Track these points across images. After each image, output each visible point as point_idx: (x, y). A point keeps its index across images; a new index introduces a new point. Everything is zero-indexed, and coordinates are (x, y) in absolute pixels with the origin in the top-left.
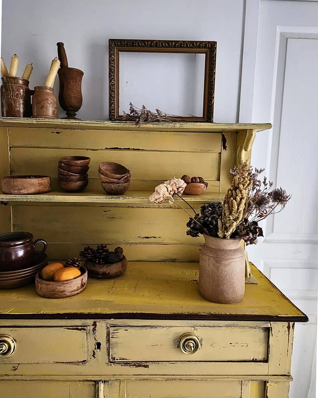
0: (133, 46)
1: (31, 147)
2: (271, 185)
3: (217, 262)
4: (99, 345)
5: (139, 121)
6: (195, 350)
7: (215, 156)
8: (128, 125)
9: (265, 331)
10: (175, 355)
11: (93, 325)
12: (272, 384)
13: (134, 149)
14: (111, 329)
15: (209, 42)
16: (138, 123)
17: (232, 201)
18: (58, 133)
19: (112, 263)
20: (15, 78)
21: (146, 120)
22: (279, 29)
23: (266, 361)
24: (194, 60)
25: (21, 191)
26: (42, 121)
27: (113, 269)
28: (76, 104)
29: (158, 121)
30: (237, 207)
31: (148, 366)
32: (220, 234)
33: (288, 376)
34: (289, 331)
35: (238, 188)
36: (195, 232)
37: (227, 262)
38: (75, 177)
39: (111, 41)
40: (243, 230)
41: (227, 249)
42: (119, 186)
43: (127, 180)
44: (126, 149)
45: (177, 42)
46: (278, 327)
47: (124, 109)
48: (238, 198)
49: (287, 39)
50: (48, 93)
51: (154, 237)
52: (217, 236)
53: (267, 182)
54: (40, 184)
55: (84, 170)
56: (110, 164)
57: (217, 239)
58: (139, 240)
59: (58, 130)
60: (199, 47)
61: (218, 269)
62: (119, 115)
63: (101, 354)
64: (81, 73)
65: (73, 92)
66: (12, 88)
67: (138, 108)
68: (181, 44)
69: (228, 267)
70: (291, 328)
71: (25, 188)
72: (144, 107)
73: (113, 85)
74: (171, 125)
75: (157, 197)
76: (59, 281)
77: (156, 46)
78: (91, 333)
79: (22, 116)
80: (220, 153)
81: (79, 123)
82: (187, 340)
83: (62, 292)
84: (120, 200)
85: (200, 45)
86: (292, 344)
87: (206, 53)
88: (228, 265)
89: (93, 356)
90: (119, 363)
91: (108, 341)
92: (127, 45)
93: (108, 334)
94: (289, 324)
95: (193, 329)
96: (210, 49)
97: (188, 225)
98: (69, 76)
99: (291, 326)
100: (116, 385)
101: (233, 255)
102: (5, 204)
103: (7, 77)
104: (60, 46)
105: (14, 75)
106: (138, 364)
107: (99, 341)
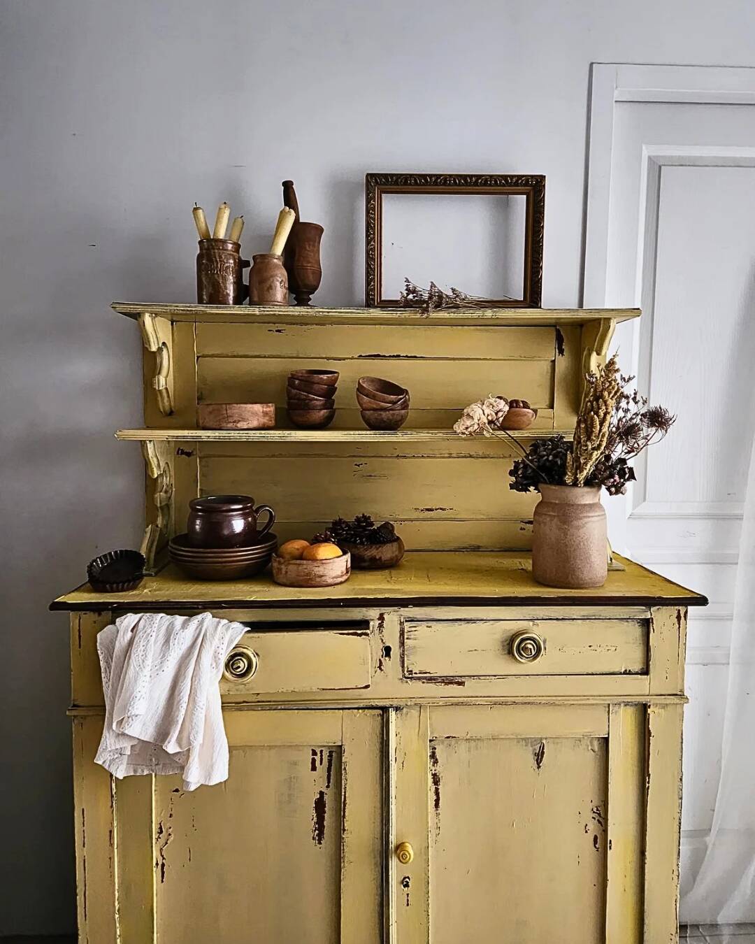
0: (406, 183)
1: (235, 357)
2: (645, 402)
3: (564, 523)
4: (388, 651)
5: (428, 307)
6: (535, 657)
7: (546, 366)
8: (407, 314)
9: (643, 625)
10: (505, 666)
11: (379, 619)
12: (656, 710)
13: (407, 356)
14: (407, 625)
15: (532, 176)
16: (426, 310)
17: (592, 417)
18: (279, 332)
19: (384, 543)
20: (224, 242)
21: (438, 306)
22: (646, 152)
23: (645, 671)
24: (505, 209)
25: (239, 425)
26: (268, 310)
27: (387, 552)
28: (315, 283)
29: (457, 307)
30: (598, 427)
31: (464, 683)
32: (568, 479)
33: (681, 695)
34: (679, 624)
35: (602, 396)
36: (525, 482)
37: (580, 523)
38: (318, 403)
39: (370, 177)
40: (605, 471)
41: (579, 503)
42: (393, 414)
43: (405, 406)
44: (394, 356)
45: (481, 176)
46: (662, 618)
47: (392, 289)
49: (660, 167)
50: (276, 265)
51: (441, 509)
52: (563, 483)
53: (638, 398)
54: (265, 414)
55: (331, 390)
56: (373, 381)
57: (567, 490)
58: (415, 515)
59: (280, 327)
60: (516, 184)
61: (566, 534)
62: (382, 299)
63: (392, 664)
64: (319, 230)
65: (309, 262)
66: (220, 257)
67: (423, 287)
68: (486, 180)
69: (581, 531)
70: (683, 618)
71: (244, 420)
72: (433, 285)
73: (373, 250)
74: (478, 313)
75: (468, 423)
76: (315, 560)
77: (445, 184)
78: (377, 631)
79: (231, 302)
80: (553, 362)
81: (328, 312)
82: (523, 640)
83: (321, 576)
84: (398, 437)
85: (517, 181)
86: (685, 644)
87: (528, 195)
88: (583, 528)
89: (380, 667)
90: (419, 679)
91: (402, 644)
92: (396, 183)
93: (402, 633)
94: (679, 611)
95: (531, 623)
96: (534, 188)
97: (511, 473)
98: (304, 236)
99: (682, 615)
100: (415, 713)
101: (589, 512)
102: (189, 454)
103: (209, 240)
104: (288, 186)
105: (221, 235)
106: (448, 681)
107: (387, 644)
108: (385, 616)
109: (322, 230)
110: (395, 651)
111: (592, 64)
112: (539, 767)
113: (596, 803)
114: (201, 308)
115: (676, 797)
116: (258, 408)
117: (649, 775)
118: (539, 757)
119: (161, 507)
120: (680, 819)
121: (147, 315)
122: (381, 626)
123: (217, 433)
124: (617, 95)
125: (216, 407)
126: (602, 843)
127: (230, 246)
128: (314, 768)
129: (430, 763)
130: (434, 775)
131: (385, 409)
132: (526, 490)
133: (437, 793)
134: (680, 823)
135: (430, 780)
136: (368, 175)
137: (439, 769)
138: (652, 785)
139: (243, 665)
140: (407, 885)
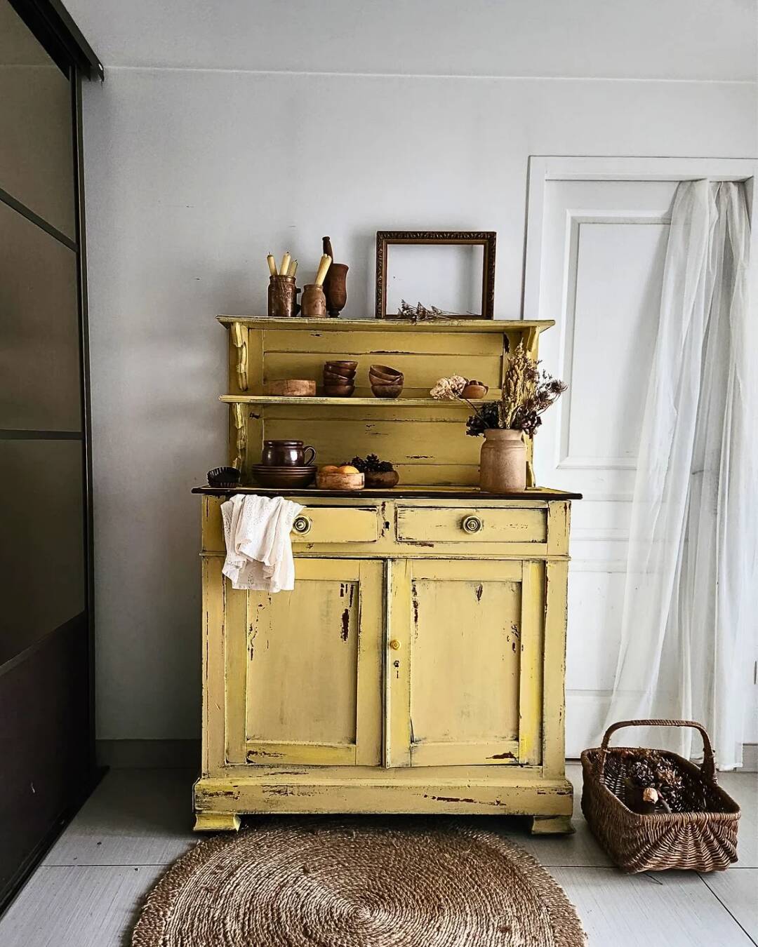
0: (403, 238)
1: (287, 352)
2: (550, 378)
3: (498, 451)
4: (387, 524)
5: (416, 318)
6: (477, 530)
7: (498, 359)
8: (402, 323)
9: (543, 512)
10: (458, 536)
11: (382, 504)
12: (551, 565)
13: (403, 352)
14: (399, 510)
15: (487, 233)
16: (414, 320)
17: (509, 381)
18: (318, 335)
19: (386, 471)
20: (286, 277)
21: (423, 318)
22: (569, 214)
23: (545, 541)
24: (471, 252)
25: (295, 393)
26: (313, 320)
27: (387, 477)
28: (342, 303)
29: (434, 318)
31: (433, 545)
32: (500, 424)
33: (566, 556)
34: (565, 512)
35: (514, 369)
36: (476, 429)
37: (507, 451)
38: (344, 381)
39: (380, 233)
41: (507, 439)
42: (392, 388)
43: (400, 383)
44: (394, 353)
45: (453, 233)
46: (555, 507)
47: (393, 307)
48: (515, 378)
49: (579, 225)
50: (319, 292)
51: (424, 457)
52: (498, 427)
53: (546, 375)
54: (311, 387)
55: (351, 374)
56: (379, 367)
57: (498, 430)
58: (408, 461)
59: (318, 332)
60: (477, 238)
61: (498, 459)
62: (387, 314)
63: (389, 533)
64: (346, 268)
65: (339, 290)
66: (284, 287)
67: (413, 305)
68: (457, 235)
70: (568, 507)
71: (298, 390)
72: (419, 304)
73: (381, 281)
74: (449, 323)
75: (439, 389)
76: (343, 473)
78: (381, 513)
79: (290, 315)
80: (502, 357)
82: (469, 520)
83: (346, 484)
84: (396, 402)
85: (477, 236)
86: (569, 524)
87: (485, 244)
88: (509, 454)
90: (406, 542)
91: (396, 521)
92: (397, 238)
93: (396, 514)
94: (566, 504)
95: (474, 510)
96: (488, 240)
97: (468, 425)
98: (336, 272)
99: (568, 505)
100: (403, 563)
101: (514, 445)
102: (257, 417)
103: (276, 276)
104: (326, 240)
105: (285, 273)
106: (423, 544)
107: (387, 520)
108: (386, 504)
109: (348, 268)
110: (392, 525)
111: (530, 156)
112: (479, 600)
113: (514, 623)
114: (272, 319)
116: (306, 382)
117: (547, 605)
118: (479, 593)
119: (241, 450)
121: (237, 323)
122: (383, 509)
123: (281, 398)
124: (547, 177)
125: (280, 382)
126: (517, 647)
127: (289, 280)
128: (342, 595)
129: (412, 594)
130: (415, 602)
131: (388, 385)
132: (477, 435)
133: (416, 613)
135: (412, 605)
136: (378, 232)
137: (417, 598)
138: (549, 611)
139: (303, 525)
140: (397, 666)
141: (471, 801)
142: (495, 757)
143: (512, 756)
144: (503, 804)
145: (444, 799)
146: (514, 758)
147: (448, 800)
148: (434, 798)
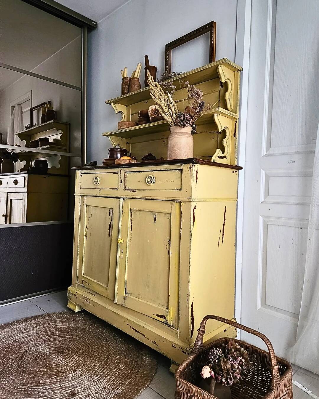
4: (121, 181)
7: (217, 93)
12: (183, 204)
14: (125, 173)
18: (146, 102)
23: (181, 190)
25: (121, 127)
31: (136, 191)
33: (191, 198)
34: (190, 171)
46: (185, 168)
63: (122, 185)
69: (172, 141)
78: (120, 175)
80: (219, 91)
88: (172, 140)
89: (120, 186)
90: (127, 190)
91: (124, 179)
93: (124, 176)
95: (151, 172)
99: (191, 167)
100: (127, 201)
101: (175, 134)
102: (128, 143)
106: (133, 191)
107: (121, 179)
108: (121, 171)
110: (123, 181)
112: (155, 223)
113: (169, 238)
115: (189, 239)
117: (181, 228)
118: (155, 219)
120: (190, 248)
121: (112, 103)
122: (120, 173)
128: (109, 215)
129: (130, 217)
130: (131, 221)
133: (131, 227)
134: (190, 249)
137: (132, 219)
138: (182, 232)
140: (122, 252)
141: (144, 336)
142: (158, 315)
143: (165, 318)
144: (157, 345)
145: (135, 330)
146: (166, 320)
147: (136, 331)
148: (131, 327)
